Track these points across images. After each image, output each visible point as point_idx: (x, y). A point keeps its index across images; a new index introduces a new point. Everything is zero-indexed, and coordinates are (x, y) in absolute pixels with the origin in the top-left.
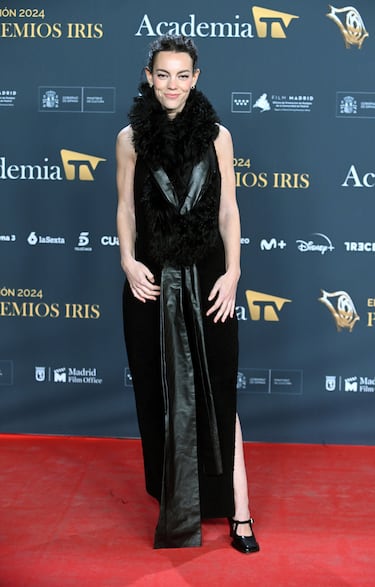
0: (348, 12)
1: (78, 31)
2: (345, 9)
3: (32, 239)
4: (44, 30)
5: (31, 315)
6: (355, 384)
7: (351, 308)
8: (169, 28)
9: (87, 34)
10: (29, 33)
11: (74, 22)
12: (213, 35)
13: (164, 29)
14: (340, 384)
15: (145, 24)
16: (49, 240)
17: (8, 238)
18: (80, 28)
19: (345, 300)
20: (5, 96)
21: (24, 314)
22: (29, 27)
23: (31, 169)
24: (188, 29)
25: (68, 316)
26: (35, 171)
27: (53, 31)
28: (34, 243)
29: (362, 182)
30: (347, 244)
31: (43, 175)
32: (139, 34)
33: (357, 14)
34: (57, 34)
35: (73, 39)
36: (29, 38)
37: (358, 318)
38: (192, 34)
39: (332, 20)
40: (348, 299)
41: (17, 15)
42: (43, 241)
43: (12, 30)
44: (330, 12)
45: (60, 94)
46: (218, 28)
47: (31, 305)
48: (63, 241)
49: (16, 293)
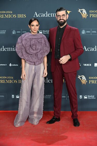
0: (83, 10)
1: (20, 16)
2: (82, 10)
3: (10, 65)
4: (12, 16)
5: (11, 83)
6: (86, 97)
7: (85, 79)
8: (41, 15)
9: (22, 17)
10: (9, 17)
11: (19, 14)
12: (52, 16)
13: (40, 15)
14: (83, 97)
15: (36, 14)
16: (14, 65)
17: (5, 65)
18: (20, 15)
19: (84, 78)
20: (3, 31)
21: (9, 83)
22: (9, 15)
23: (10, 48)
24: (46, 15)
25: (19, 83)
26: (11, 49)
27: (14, 16)
28: (11, 66)
29: (87, 50)
30: (84, 64)
31: (13, 50)
32: (34, 16)
33: (85, 11)
34: (15, 17)
35: (19, 18)
36: (9, 18)
37: (87, 82)
38: (47, 16)
39: (79, 12)
40: (85, 77)
41: (6, 12)
42: (13, 65)
43: (5, 16)
44: (79, 10)
45: (16, 31)
46: (53, 15)
47: (11, 80)
48: (18, 65)
49: (7, 78)
